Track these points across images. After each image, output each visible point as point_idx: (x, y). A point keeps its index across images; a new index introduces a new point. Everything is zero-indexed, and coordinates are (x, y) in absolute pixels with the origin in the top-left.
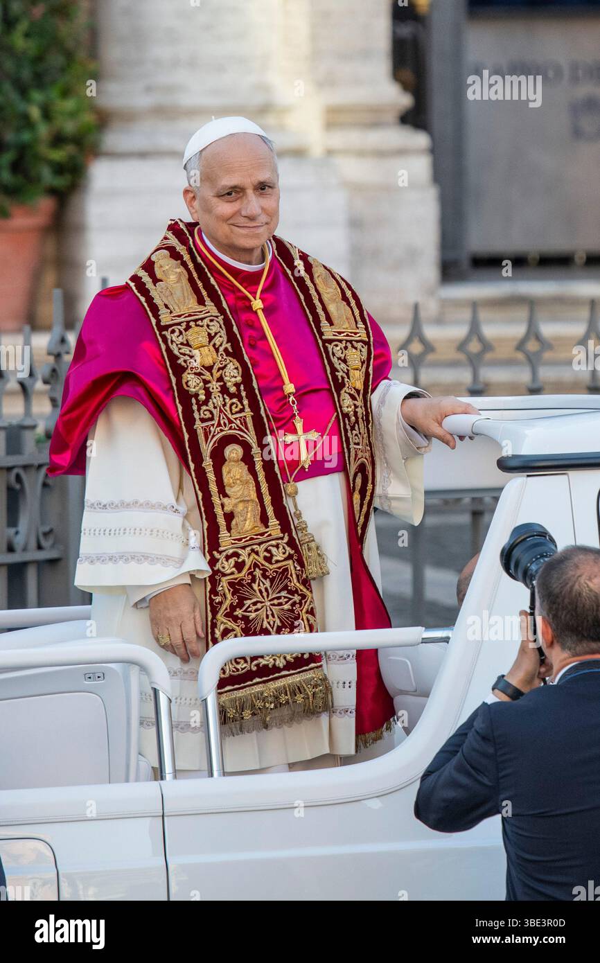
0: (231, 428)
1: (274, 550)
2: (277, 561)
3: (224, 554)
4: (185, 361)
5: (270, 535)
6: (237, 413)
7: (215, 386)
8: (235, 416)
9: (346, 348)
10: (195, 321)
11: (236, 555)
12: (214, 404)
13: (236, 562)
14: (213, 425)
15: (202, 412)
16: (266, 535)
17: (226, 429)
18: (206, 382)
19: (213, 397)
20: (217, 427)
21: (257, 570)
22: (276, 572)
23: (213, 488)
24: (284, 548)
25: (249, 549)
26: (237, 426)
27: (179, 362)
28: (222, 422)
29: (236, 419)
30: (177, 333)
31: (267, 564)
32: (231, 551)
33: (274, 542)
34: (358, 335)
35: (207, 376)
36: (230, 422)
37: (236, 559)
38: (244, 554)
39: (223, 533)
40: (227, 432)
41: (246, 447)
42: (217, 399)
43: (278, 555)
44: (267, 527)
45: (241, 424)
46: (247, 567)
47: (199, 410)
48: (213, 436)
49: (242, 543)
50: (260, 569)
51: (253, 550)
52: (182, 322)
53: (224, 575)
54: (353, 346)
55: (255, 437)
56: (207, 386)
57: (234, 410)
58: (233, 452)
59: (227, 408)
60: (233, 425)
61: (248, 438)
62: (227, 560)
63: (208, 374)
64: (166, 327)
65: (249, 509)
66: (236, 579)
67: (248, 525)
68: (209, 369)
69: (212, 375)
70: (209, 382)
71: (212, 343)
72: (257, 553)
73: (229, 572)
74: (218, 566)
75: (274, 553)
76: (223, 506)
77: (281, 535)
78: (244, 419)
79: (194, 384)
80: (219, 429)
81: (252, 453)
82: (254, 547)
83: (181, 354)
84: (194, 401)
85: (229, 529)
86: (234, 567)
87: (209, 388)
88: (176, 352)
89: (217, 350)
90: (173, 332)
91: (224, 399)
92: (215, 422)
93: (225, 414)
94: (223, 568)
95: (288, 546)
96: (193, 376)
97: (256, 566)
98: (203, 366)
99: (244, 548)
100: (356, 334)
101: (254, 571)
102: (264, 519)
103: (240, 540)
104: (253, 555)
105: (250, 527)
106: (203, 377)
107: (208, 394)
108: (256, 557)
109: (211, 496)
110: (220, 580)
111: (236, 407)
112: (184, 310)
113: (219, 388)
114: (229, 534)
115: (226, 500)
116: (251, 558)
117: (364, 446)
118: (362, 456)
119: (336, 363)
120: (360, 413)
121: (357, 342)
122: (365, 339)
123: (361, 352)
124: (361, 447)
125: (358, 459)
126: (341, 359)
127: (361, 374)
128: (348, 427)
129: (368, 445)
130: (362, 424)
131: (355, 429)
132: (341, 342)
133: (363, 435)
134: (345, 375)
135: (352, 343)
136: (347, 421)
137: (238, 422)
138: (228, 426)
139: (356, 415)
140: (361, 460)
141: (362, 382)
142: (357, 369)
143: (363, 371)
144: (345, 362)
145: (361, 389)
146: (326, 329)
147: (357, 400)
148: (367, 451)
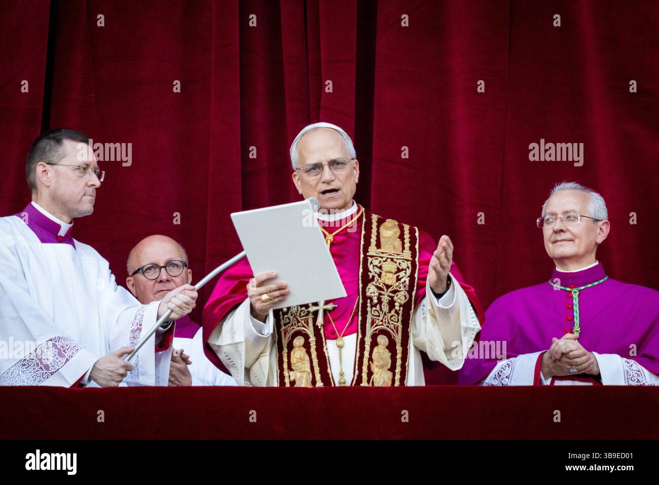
0: (298, 326)
6: (303, 316)
8: (301, 318)
12: (291, 313)
14: (289, 327)
15: (284, 319)
23: (285, 366)
26: (302, 324)
28: (294, 324)
29: (302, 320)
36: (298, 322)
40: (296, 328)
41: (306, 337)
42: (293, 309)
45: (305, 323)
47: (283, 316)
48: (289, 333)
57: (302, 314)
58: (298, 341)
59: (299, 314)
60: (299, 324)
61: (308, 331)
76: (289, 377)
78: (307, 320)
80: (292, 327)
81: (310, 341)
91: (298, 309)
92: (290, 323)
93: (296, 318)
109: (284, 371)
111: (304, 313)
115: (291, 373)
117: (385, 319)
118: (382, 325)
119: (371, 267)
120: (385, 299)
121: (397, 259)
122: (408, 259)
123: (400, 264)
124: (381, 318)
125: (377, 325)
126: (377, 266)
127: (395, 276)
128: (369, 305)
129: (396, 322)
130: (385, 306)
131: (376, 307)
132: (382, 257)
133: (385, 313)
134: (376, 275)
135: (392, 260)
136: (369, 301)
137: (303, 322)
138: (297, 325)
139: (379, 299)
140: (380, 327)
141: (395, 280)
142: (390, 272)
143: (399, 276)
144: (380, 268)
145: (392, 286)
146: (372, 250)
147: (383, 290)
148: (392, 324)
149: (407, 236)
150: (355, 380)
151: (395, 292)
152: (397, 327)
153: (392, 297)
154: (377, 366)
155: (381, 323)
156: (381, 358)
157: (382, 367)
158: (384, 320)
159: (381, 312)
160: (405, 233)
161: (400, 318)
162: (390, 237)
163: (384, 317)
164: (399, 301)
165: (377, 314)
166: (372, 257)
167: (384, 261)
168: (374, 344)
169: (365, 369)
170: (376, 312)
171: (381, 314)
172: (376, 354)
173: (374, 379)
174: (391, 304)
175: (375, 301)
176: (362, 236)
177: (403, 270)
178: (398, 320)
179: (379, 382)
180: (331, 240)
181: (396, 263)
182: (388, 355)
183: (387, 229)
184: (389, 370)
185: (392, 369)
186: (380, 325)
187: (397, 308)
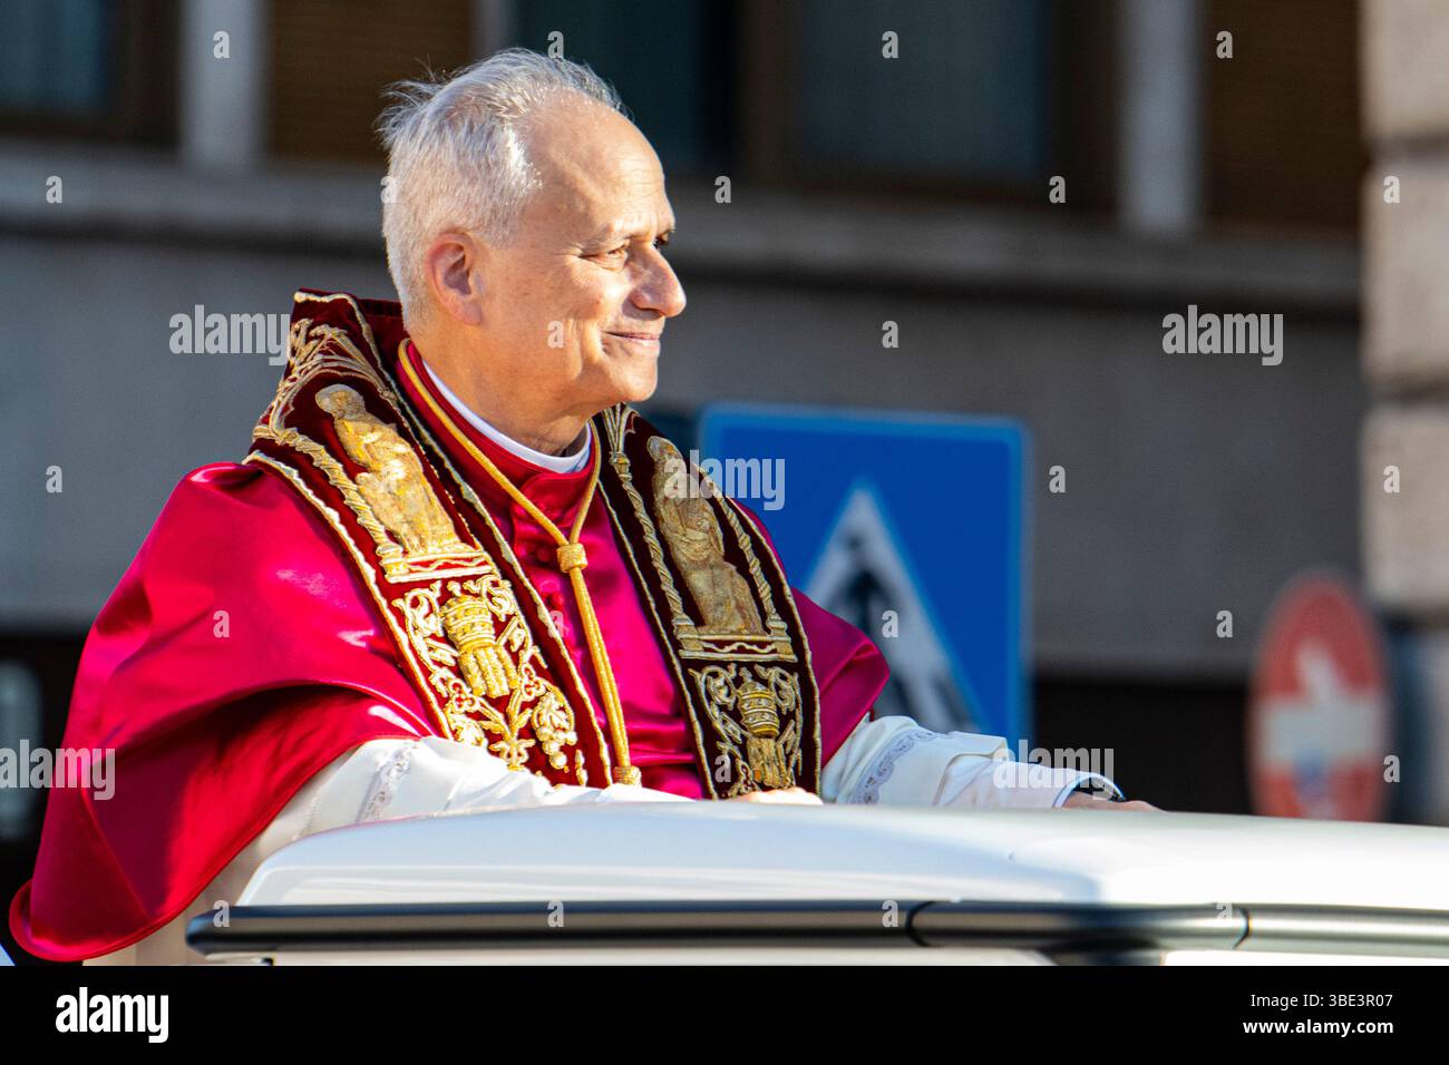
9: (738, 681)
10: (461, 580)
30: (424, 609)
34: (769, 648)
52: (434, 581)
54: (756, 678)
63: (500, 716)
64: (401, 589)
68: (501, 703)
69: (507, 719)
71: (503, 640)
89: (516, 658)
90: (415, 603)
100: (762, 645)
112: (434, 551)
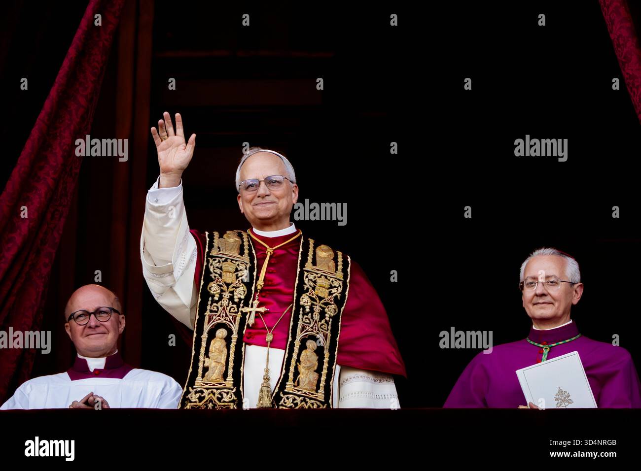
0: (225, 320)
1: (224, 395)
2: (224, 402)
3: (195, 390)
4: (215, 277)
5: (225, 386)
6: (232, 313)
7: (227, 295)
8: (231, 314)
11: (202, 392)
12: (221, 304)
13: (200, 396)
14: (216, 315)
15: (212, 306)
16: (223, 385)
17: (223, 319)
18: (222, 291)
19: (223, 300)
20: (218, 317)
21: (211, 403)
22: (222, 408)
23: (203, 351)
24: (231, 395)
25: (210, 391)
26: (230, 319)
27: (211, 275)
28: (221, 315)
29: (230, 315)
31: (217, 402)
32: (199, 389)
33: (226, 390)
35: (225, 288)
36: (227, 316)
37: (201, 394)
38: (206, 392)
39: (199, 378)
40: (222, 320)
41: (230, 332)
42: (225, 302)
43: (226, 398)
44: (225, 380)
45: (232, 319)
46: (205, 400)
47: (211, 305)
48: (214, 321)
49: (207, 386)
50: (213, 404)
51: (212, 392)
53: (191, 402)
55: (237, 329)
56: (222, 293)
58: (221, 333)
59: (228, 308)
60: (227, 318)
61: (233, 327)
62: (195, 394)
65: (218, 368)
66: (196, 406)
67: (214, 376)
70: (224, 291)
72: (214, 394)
73: (193, 400)
74: (189, 396)
75: (224, 397)
76: (204, 362)
77: (233, 387)
78: (235, 317)
79: (215, 290)
80: (218, 318)
81: (232, 336)
82: (214, 390)
83: (214, 272)
84: (210, 299)
85: (203, 376)
86: (198, 398)
87: (223, 295)
88: (211, 270)
91: (229, 303)
92: (218, 314)
93: (225, 311)
94: (192, 397)
95: (234, 395)
96: (215, 285)
97: (211, 401)
98: (225, 282)
99: (207, 389)
101: (209, 403)
102: (225, 376)
103: (207, 384)
104: (211, 395)
105: (215, 378)
106: (222, 288)
107: (221, 298)
108: (213, 396)
109: (200, 355)
110: (187, 405)
111: (234, 310)
113: (229, 297)
114: (202, 379)
115: (207, 360)
116: (209, 396)
117: (316, 326)
118: (312, 331)
119: (306, 281)
120: (317, 309)
121: (331, 277)
122: (340, 278)
123: (332, 282)
124: (311, 326)
125: (307, 331)
126: (311, 280)
127: (328, 291)
128: (301, 312)
129: (325, 330)
130: (316, 315)
131: (307, 316)
132: (317, 274)
133: (316, 321)
134: (311, 288)
135: (326, 277)
136: (301, 309)
137: (231, 317)
138: (224, 318)
139: (311, 308)
140: (310, 333)
141: (327, 295)
142: (323, 287)
143: (331, 291)
144: (315, 282)
145: (324, 298)
146: (309, 266)
147: (316, 302)
148: (322, 331)
149: (340, 260)
150: (281, 379)
151: (327, 304)
152: (327, 334)
153: (324, 309)
154: (304, 367)
155: (311, 329)
156: (309, 361)
157: (309, 368)
158: (314, 328)
159: (311, 320)
160: (339, 257)
161: (330, 327)
162: (325, 258)
163: (314, 324)
164: (329, 313)
165: (308, 321)
166: (308, 271)
167: (319, 277)
168: (303, 347)
169: (292, 369)
170: (308, 320)
171: (312, 322)
172: (304, 357)
173: (300, 379)
174: (322, 314)
175: (308, 310)
176: (300, 253)
177: (335, 287)
178: (328, 329)
179: (305, 382)
180: (271, 253)
181: (329, 280)
182: (314, 358)
183: (322, 250)
184: (315, 371)
185: (319, 371)
186: (310, 331)
187: (327, 319)
